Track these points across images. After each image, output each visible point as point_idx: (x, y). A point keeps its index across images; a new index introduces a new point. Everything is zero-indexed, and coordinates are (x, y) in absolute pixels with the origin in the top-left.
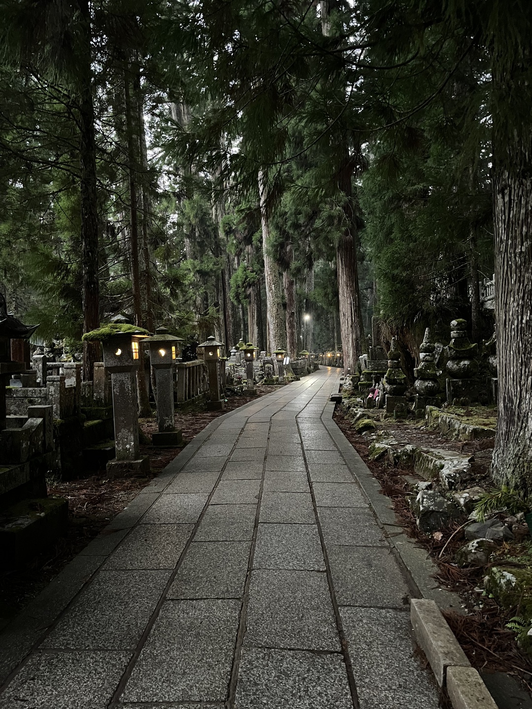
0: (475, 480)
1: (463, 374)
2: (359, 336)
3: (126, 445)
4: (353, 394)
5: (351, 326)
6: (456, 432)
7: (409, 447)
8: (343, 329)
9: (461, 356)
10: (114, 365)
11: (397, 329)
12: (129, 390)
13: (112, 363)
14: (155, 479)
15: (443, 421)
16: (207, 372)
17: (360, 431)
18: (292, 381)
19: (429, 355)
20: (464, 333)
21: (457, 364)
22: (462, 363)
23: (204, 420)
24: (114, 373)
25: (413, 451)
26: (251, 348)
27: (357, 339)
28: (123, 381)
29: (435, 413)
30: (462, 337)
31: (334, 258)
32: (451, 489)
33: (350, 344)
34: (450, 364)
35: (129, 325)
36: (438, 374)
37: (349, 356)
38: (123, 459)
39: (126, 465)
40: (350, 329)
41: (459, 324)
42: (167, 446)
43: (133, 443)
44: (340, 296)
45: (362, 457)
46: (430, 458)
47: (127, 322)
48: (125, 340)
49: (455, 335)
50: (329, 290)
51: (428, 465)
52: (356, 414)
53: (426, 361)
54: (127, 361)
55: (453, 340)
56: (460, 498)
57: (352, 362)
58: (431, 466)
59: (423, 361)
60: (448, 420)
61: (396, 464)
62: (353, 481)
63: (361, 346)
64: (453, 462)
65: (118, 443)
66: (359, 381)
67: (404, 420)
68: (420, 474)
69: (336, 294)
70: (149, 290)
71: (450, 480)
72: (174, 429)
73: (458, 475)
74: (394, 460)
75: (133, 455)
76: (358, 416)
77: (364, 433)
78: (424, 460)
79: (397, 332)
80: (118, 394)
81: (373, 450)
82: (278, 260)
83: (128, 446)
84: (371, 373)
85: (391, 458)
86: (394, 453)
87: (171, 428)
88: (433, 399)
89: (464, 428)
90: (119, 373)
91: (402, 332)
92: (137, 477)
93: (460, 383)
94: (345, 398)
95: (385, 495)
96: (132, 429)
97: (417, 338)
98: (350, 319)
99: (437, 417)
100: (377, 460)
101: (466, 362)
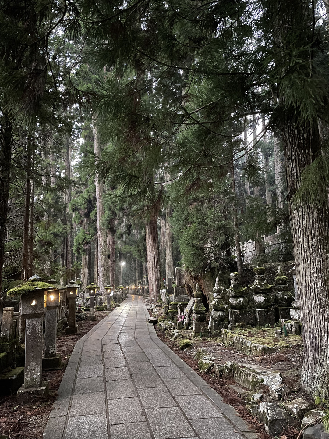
0: (294, 392)
1: (240, 307)
2: (159, 277)
3: (33, 375)
4: (165, 319)
5: (155, 271)
6: (249, 349)
7: (229, 363)
8: (149, 273)
9: (238, 295)
10: (29, 313)
11: (195, 276)
12: (39, 331)
13: (28, 311)
14: (55, 402)
15: (237, 340)
17: (182, 349)
18: (115, 307)
19: (219, 295)
20: (239, 281)
21: (236, 300)
22: (239, 300)
24: (28, 318)
25: (232, 366)
26: (94, 286)
27: (158, 279)
28: (34, 324)
29: (230, 334)
30: (237, 283)
31: (144, 229)
32: (280, 399)
33: (154, 282)
34: (231, 300)
36: (225, 307)
37: (153, 290)
38: (30, 387)
39: (33, 392)
40: (154, 273)
41: (235, 275)
42: (51, 369)
43: (39, 374)
44: (148, 252)
45: (194, 370)
46: (248, 372)
47: (41, 280)
48: (39, 294)
49: (234, 282)
50: (141, 248)
51: (247, 377)
52: (173, 334)
53: (218, 298)
54: (39, 309)
55: (232, 285)
56: (293, 408)
57: (155, 294)
58: (250, 378)
59: (216, 299)
60: (241, 340)
61: (221, 376)
62: (201, 393)
64: (269, 376)
65: (28, 374)
66: (169, 309)
67: (207, 338)
68: (241, 383)
69: (145, 251)
71: (279, 393)
73: (283, 389)
74: (220, 373)
75: (39, 383)
76: (175, 335)
77: (185, 350)
78: (243, 373)
79: (195, 279)
80: (30, 335)
81: (202, 365)
82: (110, 229)
83: (35, 376)
84: (177, 304)
85: (217, 371)
86: (219, 368)
87: (53, 355)
88: (223, 323)
89: (255, 346)
90: (32, 318)
91: (198, 278)
92: (42, 402)
93: (239, 313)
94: (161, 321)
95: (228, 404)
96: (39, 363)
97: (207, 282)
98: (154, 266)
99: (232, 337)
100: (207, 373)
101: (241, 299)
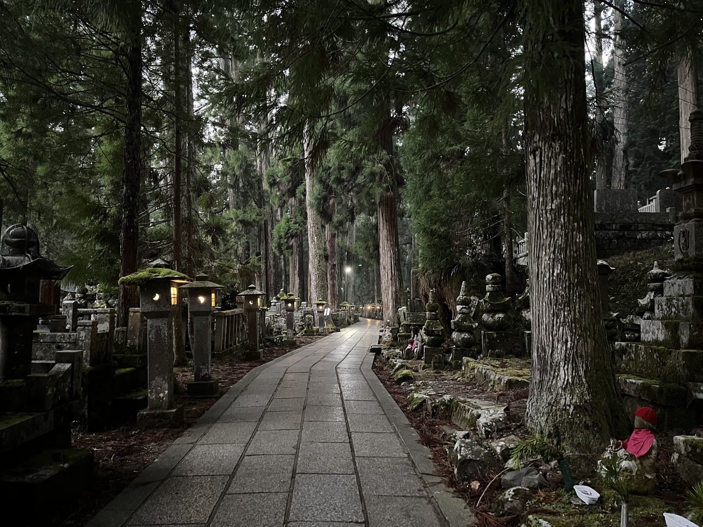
0: (510, 428)
1: (498, 327)
2: (398, 289)
3: (160, 393)
4: (392, 346)
5: (391, 279)
6: (492, 383)
7: (447, 397)
8: (383, 282)
9: (496, 309)
10: (150, 310)
11: (435, 281)
12: (165, 336)
13: (149, 308)
14: (188, 430)
15: (479, 372)
16: (246, 321)
17: (399, 382)
18: (333, 332)
19: (465, 308)
20: (499, 287)
21: (492, 317)
22: (497, 316)
23: (241, 371)
24: (151, 318)
25: (451, 401)
26: (292, 297)
27: (396, 292)
28: (159, 327)
29: (471, 364)
30: (496, 291)
31: (375, 213)
32: (487, 437)
33: (390, 296)
34: (485, 317)
35: (168, 270)
36: (474, 326)
37: (388, 308)
38: (156, 408)
39: (158, 415)
40: (390, 282)
41: (494, 278)
42: (202, 396)
43: (167, 392)
44: (381, 250)
45: (400, 407)
46: (467, 407)
47: (166, 267)
48: (164, 285)
49: (490, 289)
50: (370, 243)
51: (465, 414)
52: (395, 365)
53: (463, 313)
54: (164, 306)
55: (488, 294)
56: (496, 446)
57: (391, 314)
58: (468, 416)
59: (460, 313)
60: (484, 371)
61: (434, 414)
62: (392, 430)
63: (400, 299)
64: (489, 411)
65: (152, 392)
66: (398, 332)
67: (441, 371)
68: (458, 423)
69: (377, 247)
70: (190, 237)
71: (487, 429)
72: (210, 378)
73: (494, 424)
74: (432, 409)
75: (167, 404)
76: (397, 367)
77: (403, 384)
78: (461, 410)
79: (435, 285)
80: (153, 340)
81: (412, 400)
82: (321, 213)
83: (161, 395)
84: (410, 325)
85: (430, 408)
86: (432, 403)
87: (207, 378)
88: (469, 351)
89: (499, 379)
90: (155, 318)
91: (439, 285)
92: (170, 427)
93: (495, 335)
94: (385, 349)
95: (423, 444)
96: (166, 377)
97: (454, 291)
98: (390, 271)
99: (473, 369)
100: (415, 410)
101: (501, 315)
